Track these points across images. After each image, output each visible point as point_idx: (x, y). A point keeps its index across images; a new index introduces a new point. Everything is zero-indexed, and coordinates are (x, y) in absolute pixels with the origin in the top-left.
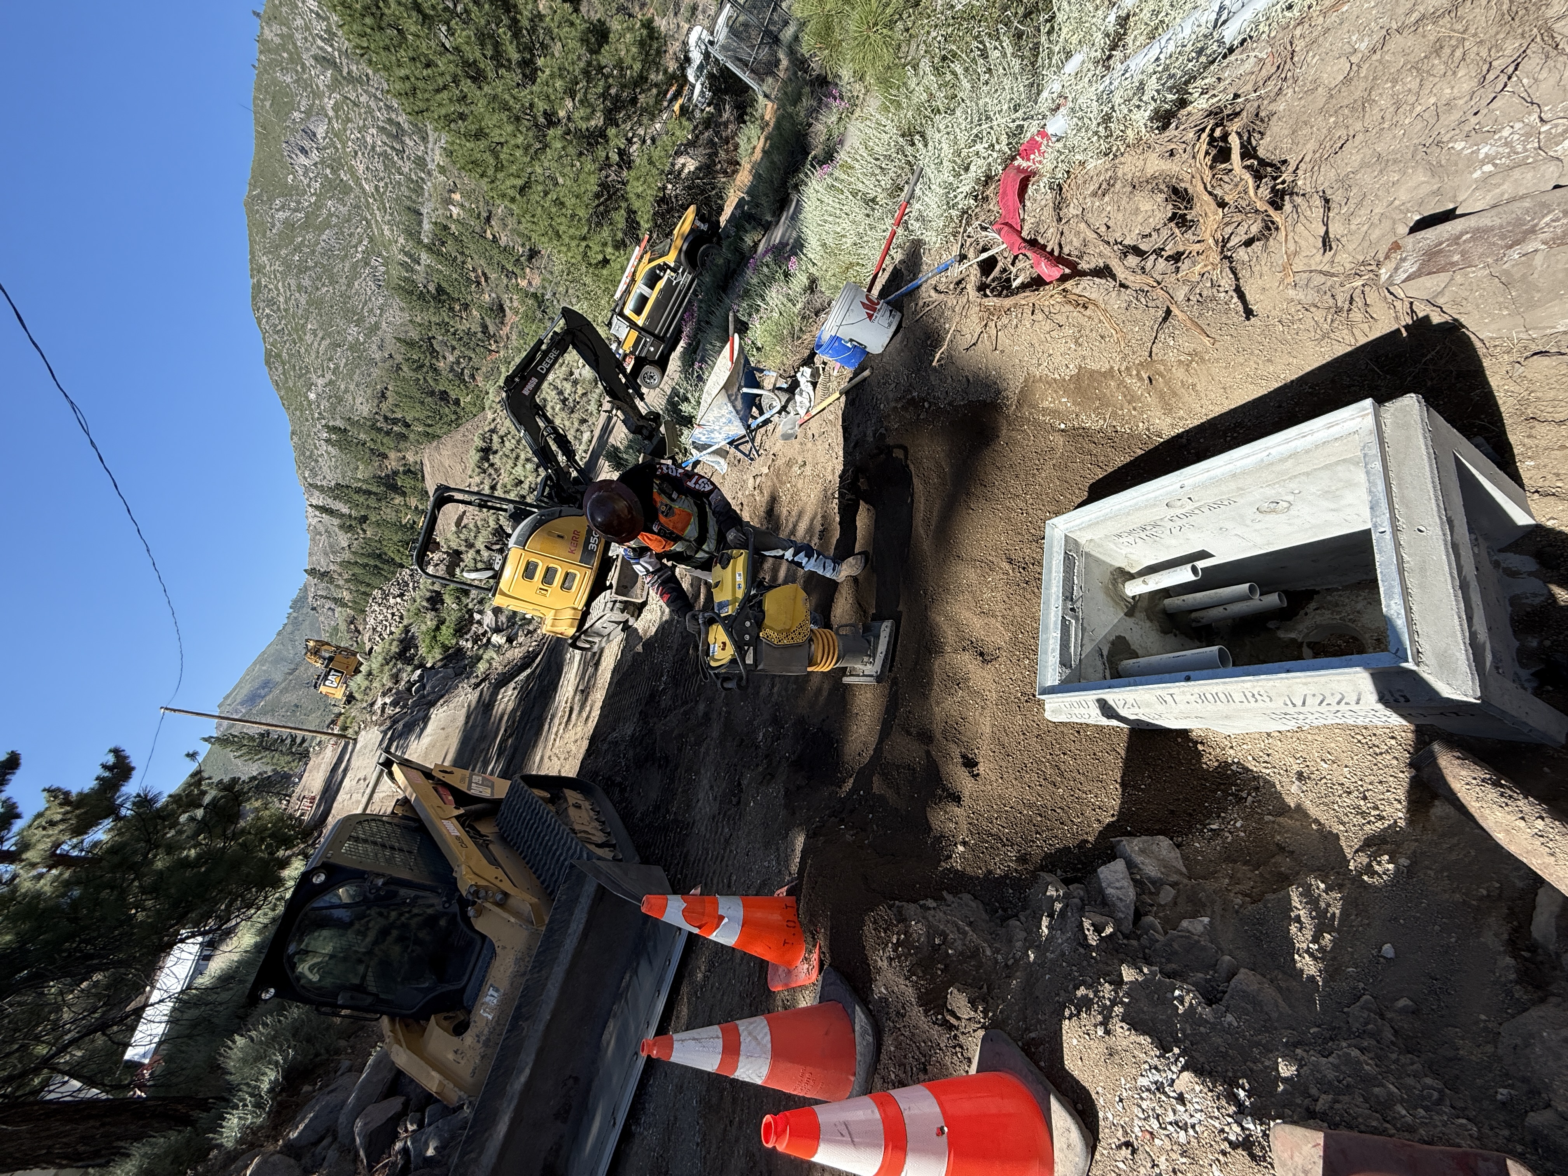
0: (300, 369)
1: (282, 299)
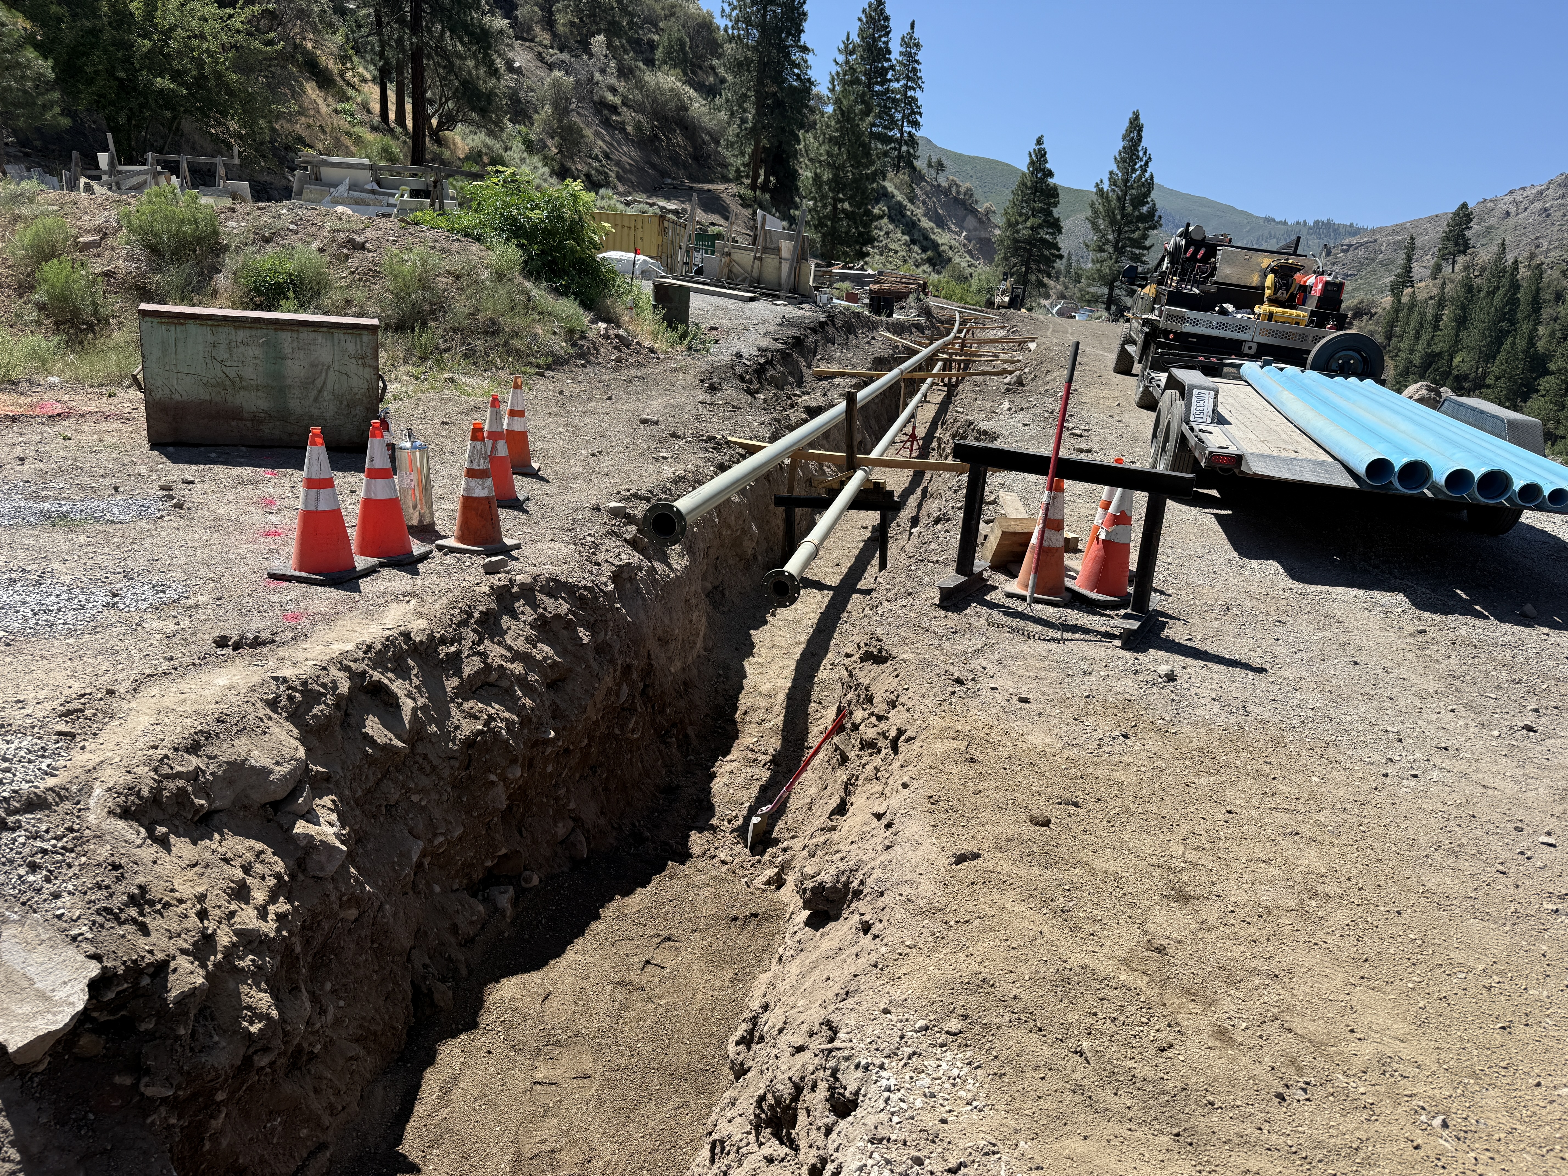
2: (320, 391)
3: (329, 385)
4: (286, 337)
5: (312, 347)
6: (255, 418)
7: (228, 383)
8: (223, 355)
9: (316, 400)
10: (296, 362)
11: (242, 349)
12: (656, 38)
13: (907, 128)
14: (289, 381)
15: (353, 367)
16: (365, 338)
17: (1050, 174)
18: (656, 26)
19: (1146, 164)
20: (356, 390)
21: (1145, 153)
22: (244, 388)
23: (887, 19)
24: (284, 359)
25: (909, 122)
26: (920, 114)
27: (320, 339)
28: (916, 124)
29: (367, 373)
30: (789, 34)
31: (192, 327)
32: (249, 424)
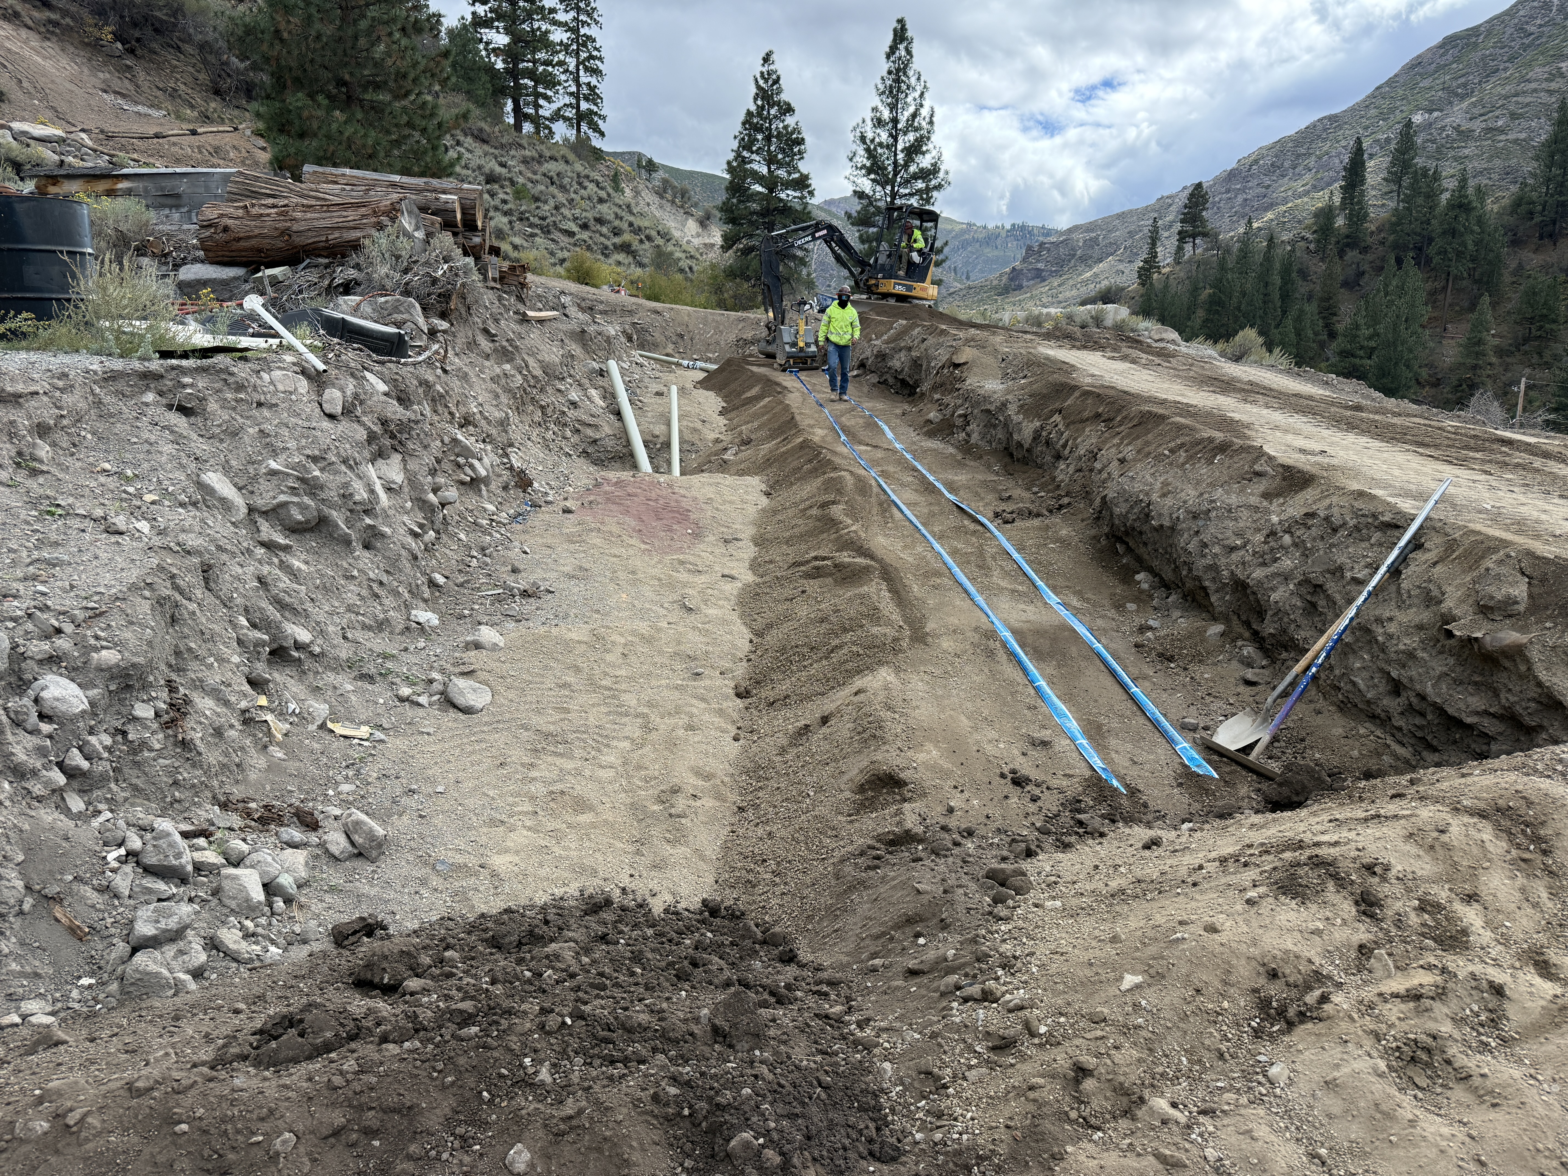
17: (788, 109)
19: (922, 94)
21: (919, 79)
25: (586, 69)
26: (600, 59)
28: (596, 72)
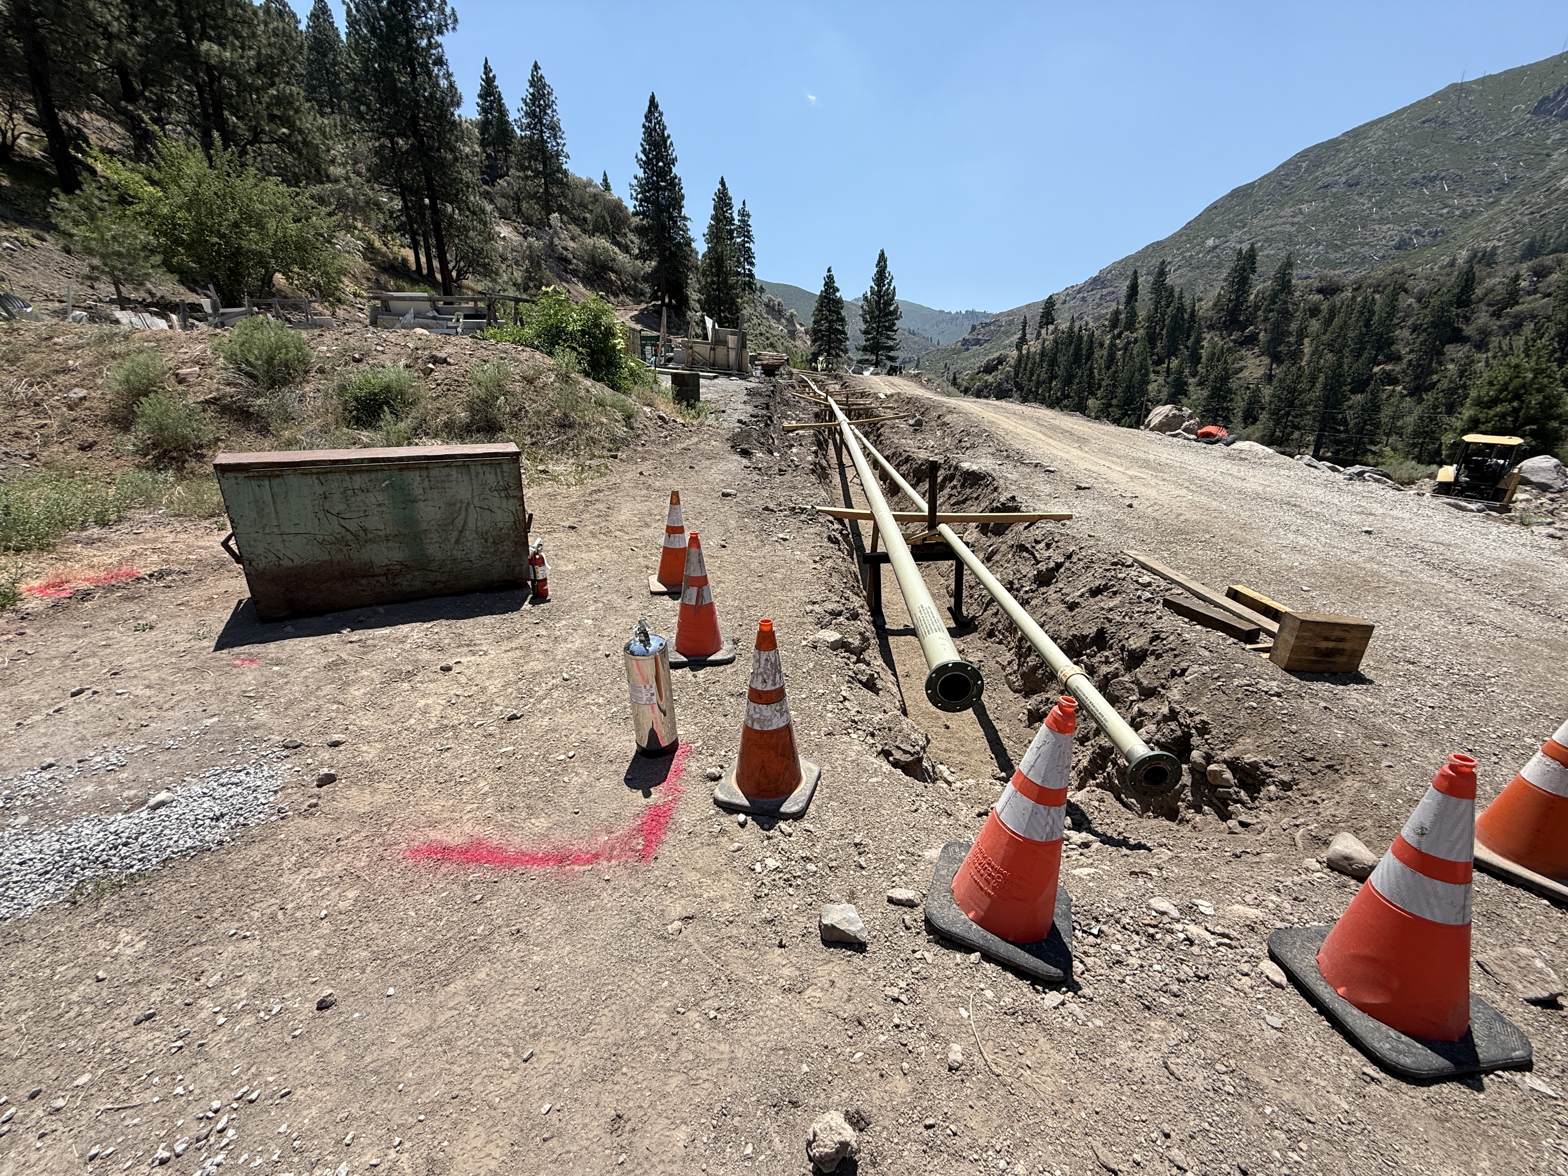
0: (1241, 221)
1: (1327, 169)
2: (461, 532)
3: (471, 525)
4: (414, 479)
5: (447, 485)
6: (388, 572)
7: (349, 537)
8: (338, 505)
9: (457, 542)
10: (430, 503)
11: (361, 496)
12: (588, 215)
13: (747, 267)
14: (424, 526)
15: (495, 501)
16: (506, 468)
17: (837, 290)
18: (586, 208)
19: (891, 280)
20: (500, 525)
21: (889, 274)
22: (372, 541)
23: (730, 199)
24: (415, 501)
25: (748, 263)
26: (754, 257)
27: (454, 473)
28: (752, 264)
29: (512, 504)
30: (674, 209)
31: (293, 479)
32: (383, 579)
